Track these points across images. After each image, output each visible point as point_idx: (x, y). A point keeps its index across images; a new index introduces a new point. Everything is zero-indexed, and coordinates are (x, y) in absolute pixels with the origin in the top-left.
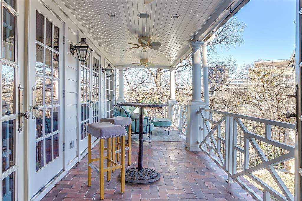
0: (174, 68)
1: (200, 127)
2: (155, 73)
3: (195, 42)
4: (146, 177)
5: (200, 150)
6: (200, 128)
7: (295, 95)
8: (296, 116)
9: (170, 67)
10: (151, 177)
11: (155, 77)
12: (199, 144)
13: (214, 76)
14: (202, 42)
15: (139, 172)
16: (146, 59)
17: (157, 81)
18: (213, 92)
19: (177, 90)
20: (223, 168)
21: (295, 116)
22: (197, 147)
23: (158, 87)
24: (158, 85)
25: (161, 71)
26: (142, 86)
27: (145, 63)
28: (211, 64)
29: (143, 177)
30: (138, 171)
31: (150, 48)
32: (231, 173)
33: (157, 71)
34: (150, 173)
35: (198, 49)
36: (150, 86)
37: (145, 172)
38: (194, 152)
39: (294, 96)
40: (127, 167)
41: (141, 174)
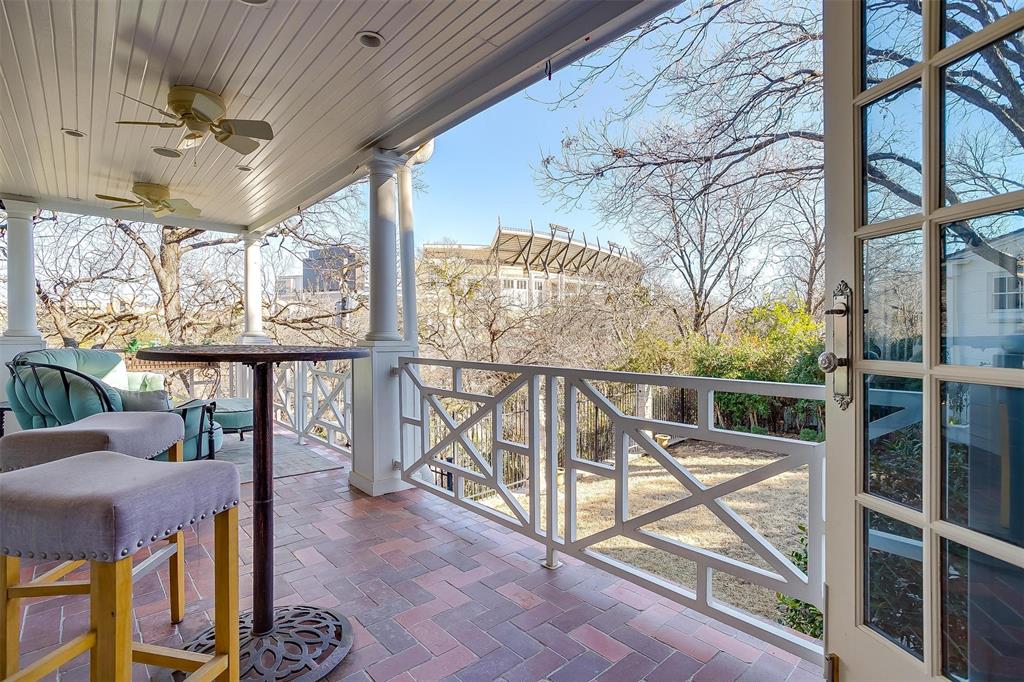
0: (258, 233)
1: (404, 415)
2: (155, 247)
3: (382, 153)
4: (306, 656)
5: (408, 486)
6: (404, 421)
7: (844, 308)
8: (847, 363)
9: (246, 228)
10: (326, 646)
11: (157, 263)
12: (402, 469)
13: (345, 271)
14: (404, 156)
15: (267, 643)
16: (163, 188)
17: (162, 274)
18: (344, 314)
19: (240, 306)
20: (527, 529)
21: (842, 363)
22: (396, 480)
23: (169, 296)
24: (168, 289)
25: (178, 241)
26: (90, 290)
27: (157, 202)
28: (349, 237)
29: (294, 657)
30: (258, 639)
31: (222, 141)
32: (559, 538)
33: (166, 242)
34: (312, 627)
35: (391, 176)
36: (126, 292)
37: (291, 631)
38: (388, 497)
39: (840, 312)
40: (172, 632)
41: (281, 649)
